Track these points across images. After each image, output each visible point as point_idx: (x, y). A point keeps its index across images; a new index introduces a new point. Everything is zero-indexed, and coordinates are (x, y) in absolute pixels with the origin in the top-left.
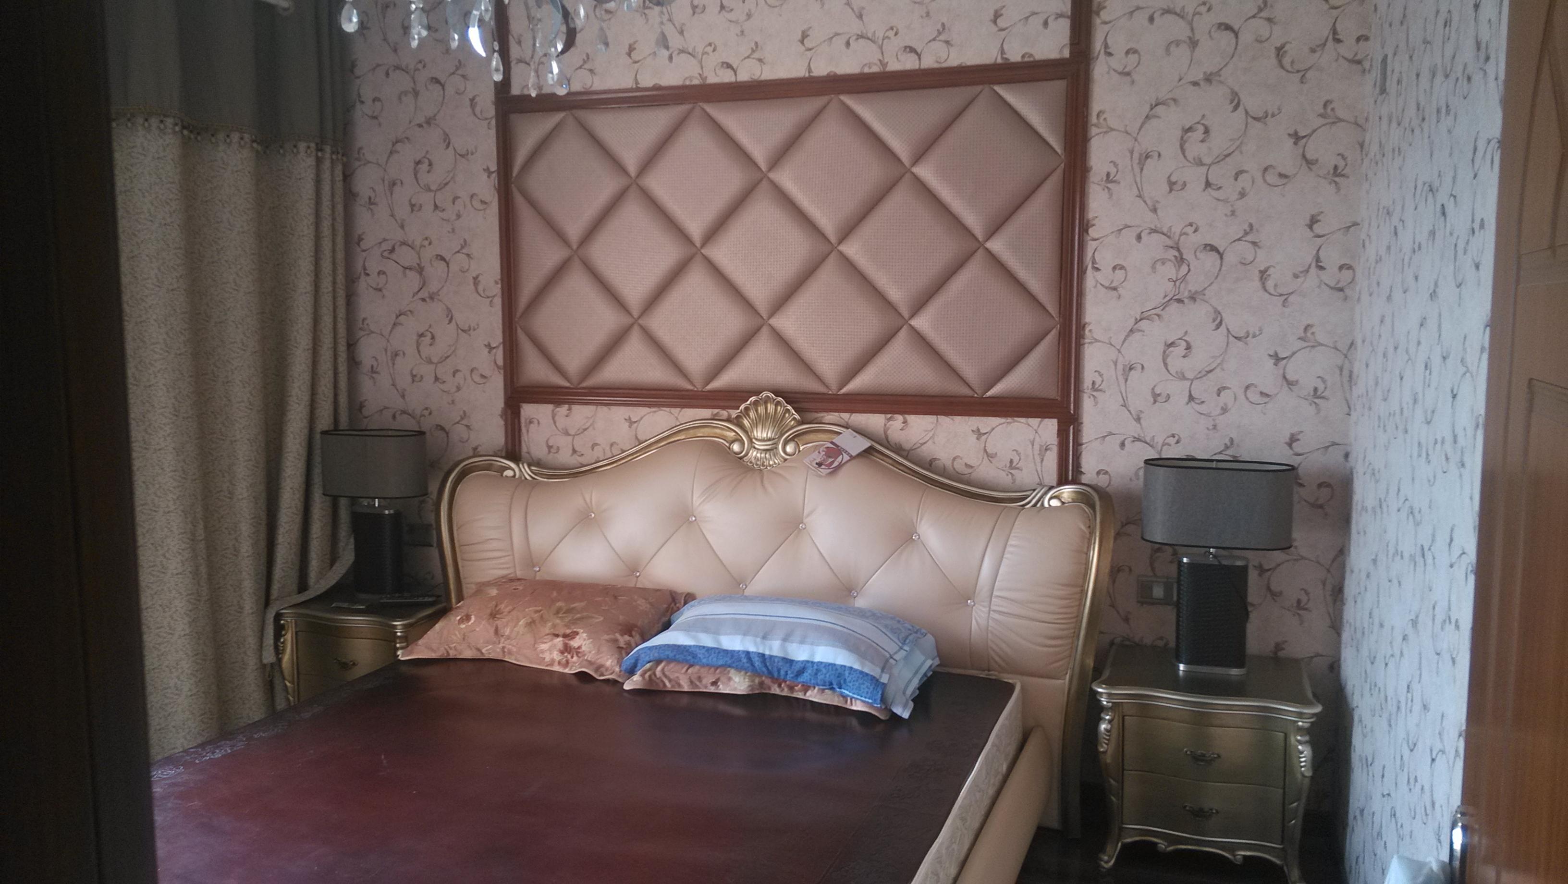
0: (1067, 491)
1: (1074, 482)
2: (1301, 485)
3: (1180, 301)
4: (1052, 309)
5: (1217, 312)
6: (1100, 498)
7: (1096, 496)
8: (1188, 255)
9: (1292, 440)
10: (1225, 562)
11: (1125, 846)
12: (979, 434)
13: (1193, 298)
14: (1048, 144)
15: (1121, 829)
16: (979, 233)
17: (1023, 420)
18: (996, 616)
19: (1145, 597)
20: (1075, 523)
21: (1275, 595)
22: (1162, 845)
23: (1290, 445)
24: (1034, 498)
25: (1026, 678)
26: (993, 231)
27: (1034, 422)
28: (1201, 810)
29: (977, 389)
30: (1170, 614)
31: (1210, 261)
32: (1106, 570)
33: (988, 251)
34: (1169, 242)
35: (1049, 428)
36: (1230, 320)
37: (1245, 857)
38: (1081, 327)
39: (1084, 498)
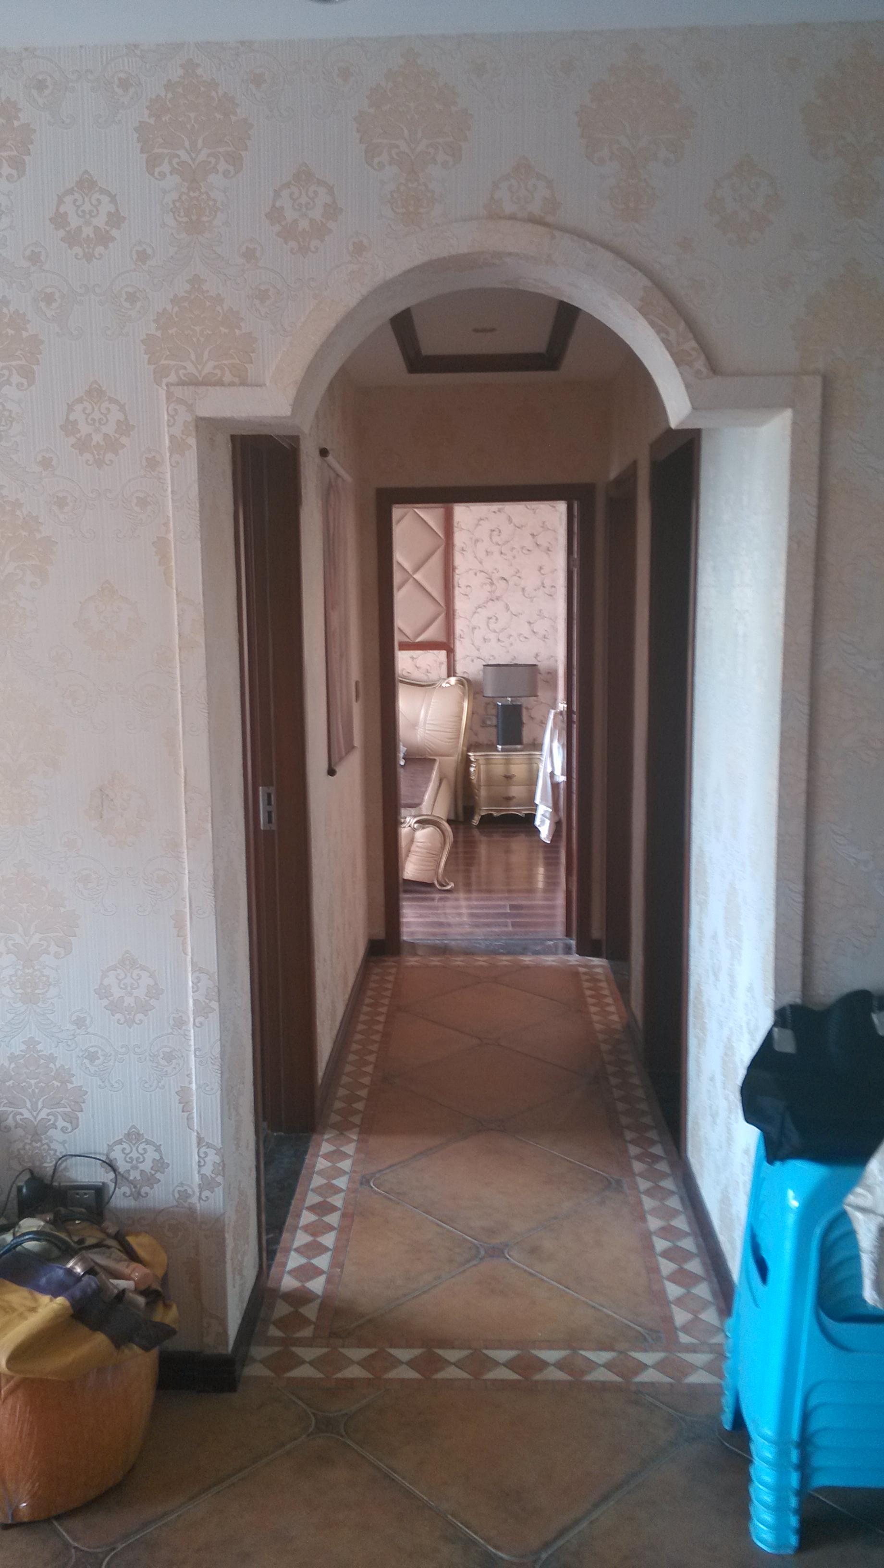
0: (453, 680)
1: (454, 676)
2: (540, 673)
3: (493, 600)
4: (442, 603)
5: (507, 604)
6: (467, 682)
7: (465, 682)
8: (495, 582)
9: (537, 655)
10: (514, 703)
11: (482, 817)
12: (412, 658)
13: (497, 599)
14: (437, 534)
15: (480, 809)
16: (410, 571)
17: (431, 651)
18: (427, 732)
19: (484, 725)
20: (458, 692)
21: (532, 718)
22: (495, 814)
23: (536, 658)
24: (438, 684)
25: (440, 757)
26: (417, 569)
27: (436, 652)
28: (509, 797)
29: (411, 638)
30: (493, 731)
31: (503, 583)
32: (470, 713)
33: (414, 579)
34: (487, 576)
35: (443, 653)
36: (512, 608)
37: (526, 814)
38: (454, 611)
39: (460, 682)
